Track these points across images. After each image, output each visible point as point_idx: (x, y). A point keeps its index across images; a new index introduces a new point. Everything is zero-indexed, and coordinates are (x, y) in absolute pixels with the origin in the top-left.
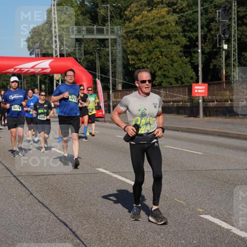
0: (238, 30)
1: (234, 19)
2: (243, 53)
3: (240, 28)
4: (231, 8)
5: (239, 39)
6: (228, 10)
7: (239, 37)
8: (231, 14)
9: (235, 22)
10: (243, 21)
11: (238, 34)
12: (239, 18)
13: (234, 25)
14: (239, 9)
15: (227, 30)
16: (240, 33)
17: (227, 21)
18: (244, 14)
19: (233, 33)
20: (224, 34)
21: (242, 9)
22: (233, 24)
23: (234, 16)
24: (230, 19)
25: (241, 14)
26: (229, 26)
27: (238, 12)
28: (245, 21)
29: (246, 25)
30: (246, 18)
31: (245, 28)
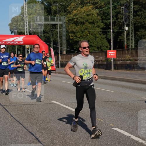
0: (134, 19)
1: (132, 12)
2: (137, 32)
3: (135, 18)
4: (130, 6)
5: (134, 24)
6: (128, 7)
7: (135, 23)
8: (130, 9)
9: (132, 14)
10: (137, 14)
11: (134, 21)
12: (135, 12)
13: (132, 16)
14: (134, 7)
15: (127, 19)
16: (135, 20)
17: (127, 13)
18: (137, 9)
19: (131, 20)
20: (126, 21)
21: (136, 6)
22: (131, 15)
23: (132, 10)
24: (129, 12)
25: (136, 9)
26: (129, 16)
27: (134, 8)
28: (138, 13)
29: (139, 16)
30: (138, 12)
31: (138, 17)
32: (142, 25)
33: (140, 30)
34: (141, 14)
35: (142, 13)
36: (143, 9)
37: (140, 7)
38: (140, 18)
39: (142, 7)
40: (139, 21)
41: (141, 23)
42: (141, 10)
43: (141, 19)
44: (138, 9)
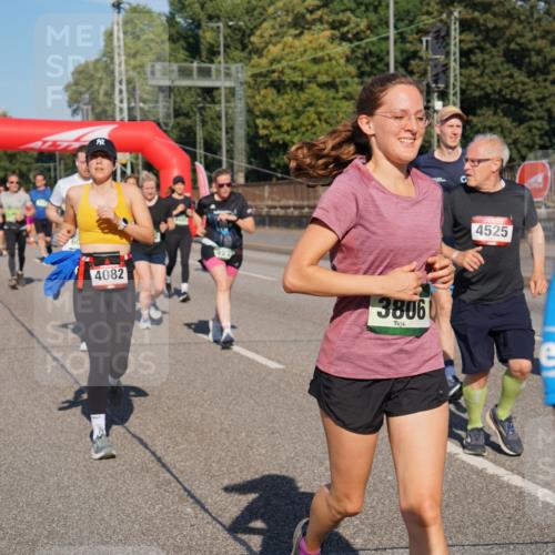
0: (461, 74)
1: (455, 54)
2: (470, 117)
3: (464, 71)
4: (448, 33)
5: (463, 92)
6: (444, 37)
7: (464, 87)
8: (449, 44)
9: (455, 60)
10: (469, 59)
11: (461, 82)
12: (465, 54)
13: (454, 66)
14: (463, 37)
15: (441, 75)
16: (465, 81)
17: (442, 58)
18: (470, 45)
19: (452, 80)
20: (436, 82)
21: (469, 37)
22: (452, 64)
23: (454, 49)
24: (447, 55)
25: (465, 47)
26: (446, 67)
27: (461, 41)
28: (473, 59)
29: (475, 65)
30: (474, 54)
31: (473, 72)
32: (487, 95)
33: (479, 112)
34: (484, 60)
35: (486, 57)
36: (488, 46)
37: (479, 38)
38: (479, 72)
39: (486, 39)
40: (477, 81)
41: (483, 89)
42: (482, 50)
43: (481, 75)
44: (475, 44)
